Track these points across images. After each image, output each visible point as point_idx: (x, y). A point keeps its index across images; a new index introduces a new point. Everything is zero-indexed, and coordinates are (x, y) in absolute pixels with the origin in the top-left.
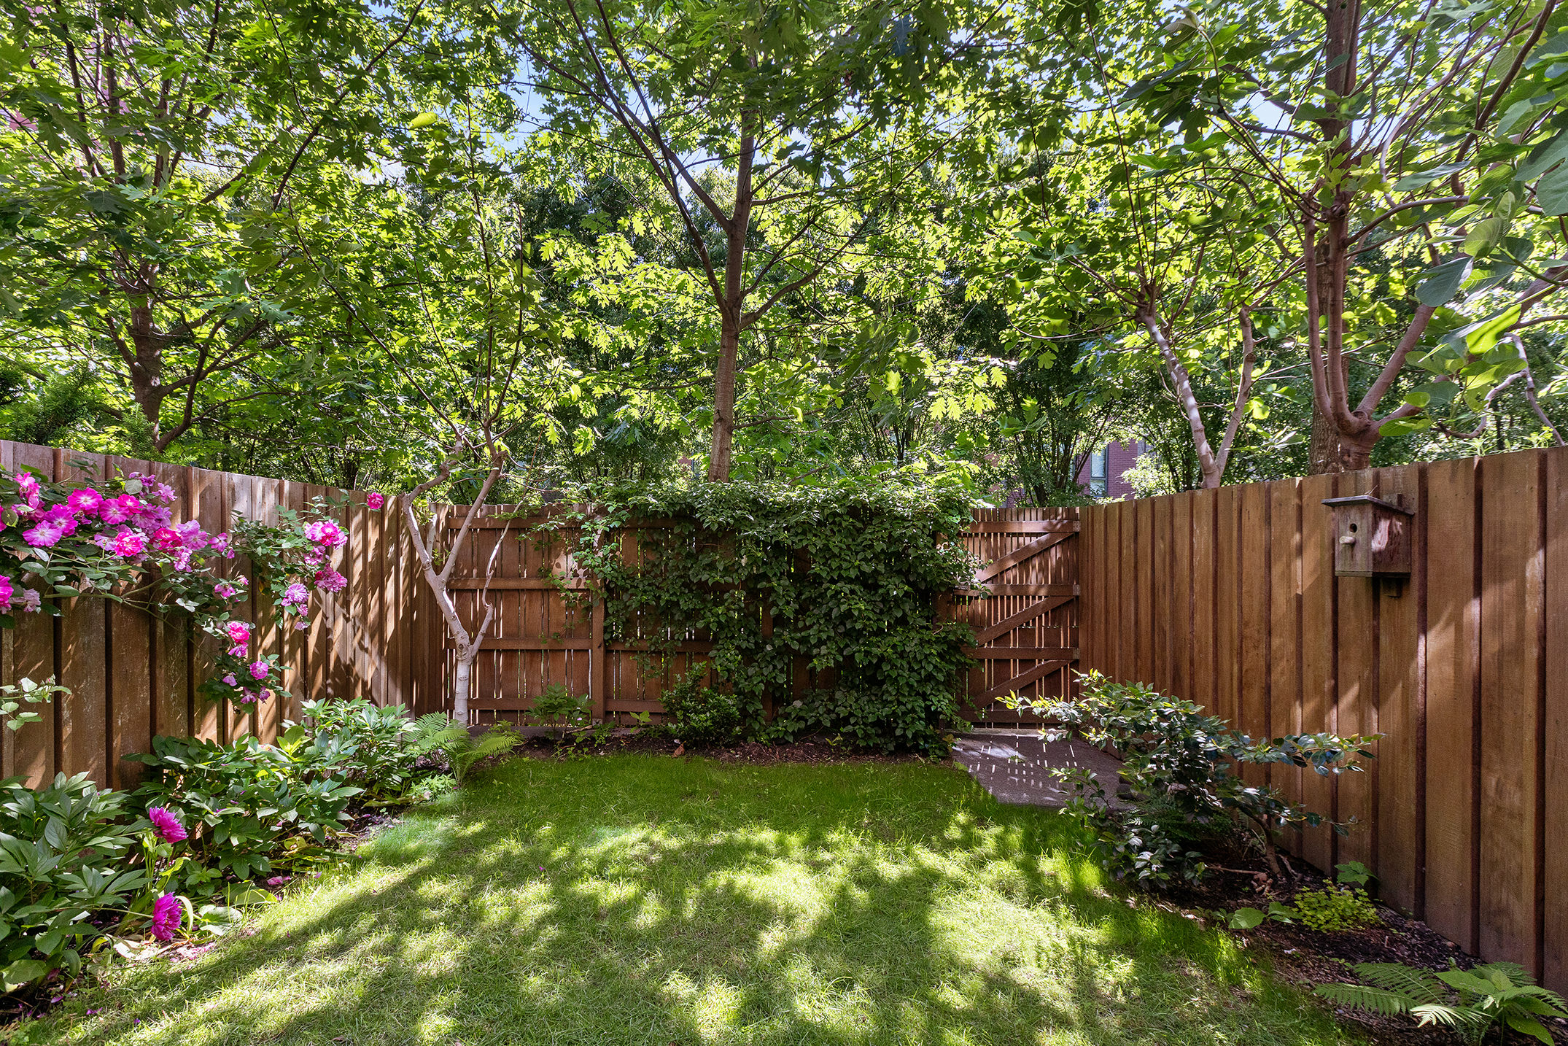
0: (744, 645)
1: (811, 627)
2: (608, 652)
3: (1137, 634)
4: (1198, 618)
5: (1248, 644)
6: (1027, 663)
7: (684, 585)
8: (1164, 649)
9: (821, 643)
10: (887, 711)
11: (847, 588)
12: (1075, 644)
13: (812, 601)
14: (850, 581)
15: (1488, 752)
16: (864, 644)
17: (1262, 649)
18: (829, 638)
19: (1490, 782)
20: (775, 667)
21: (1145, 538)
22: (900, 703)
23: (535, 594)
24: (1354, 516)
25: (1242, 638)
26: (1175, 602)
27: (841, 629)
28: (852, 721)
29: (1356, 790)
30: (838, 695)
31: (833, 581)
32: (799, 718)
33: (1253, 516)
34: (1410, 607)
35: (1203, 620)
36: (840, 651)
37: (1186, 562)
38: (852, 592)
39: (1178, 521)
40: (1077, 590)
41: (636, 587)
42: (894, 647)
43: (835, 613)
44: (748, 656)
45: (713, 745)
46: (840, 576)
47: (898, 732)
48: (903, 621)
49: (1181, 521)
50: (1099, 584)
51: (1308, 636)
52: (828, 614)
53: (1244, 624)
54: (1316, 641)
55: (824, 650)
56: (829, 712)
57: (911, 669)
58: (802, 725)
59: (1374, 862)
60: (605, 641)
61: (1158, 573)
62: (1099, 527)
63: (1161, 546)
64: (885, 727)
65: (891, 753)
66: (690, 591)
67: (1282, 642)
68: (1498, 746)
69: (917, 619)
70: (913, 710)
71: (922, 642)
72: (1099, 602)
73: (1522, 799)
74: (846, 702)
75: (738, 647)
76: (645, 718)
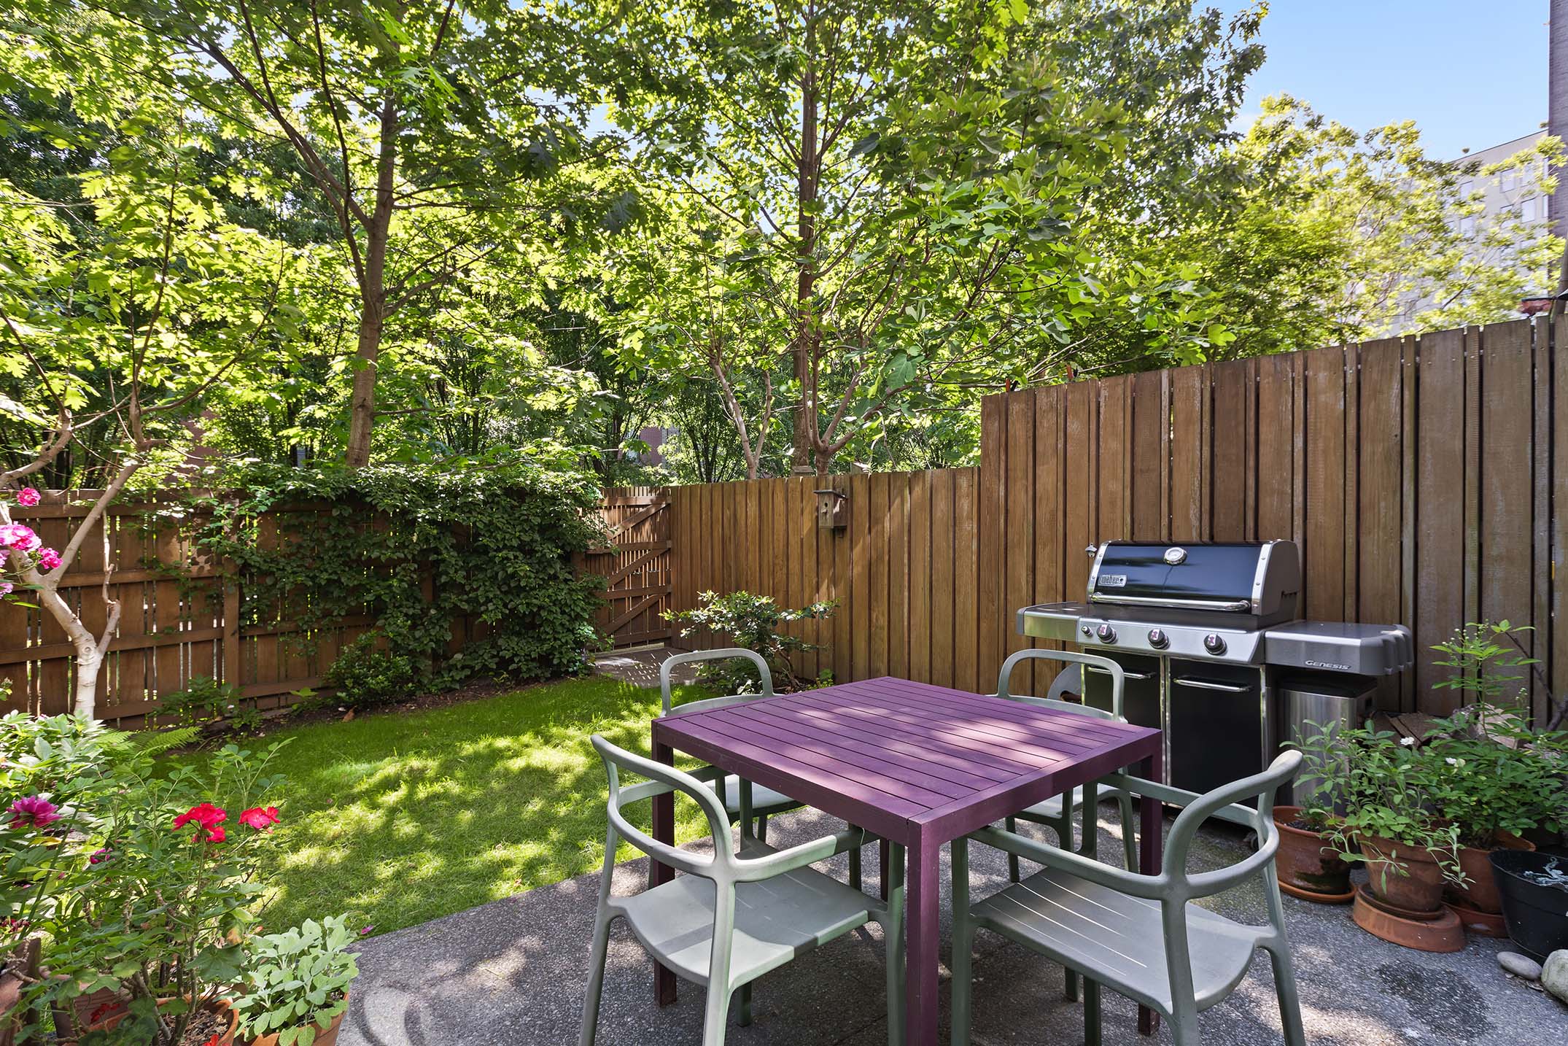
0: (411, 612)
1: (477, 589)
2: (242, 638)
3: (713, 571)
4: (750, 557)
5: (777, 568)
6: (636, 599)
7: (345, 563)
8: (730, 576)
9: (489, 600)
10: (546, 647)
11: (511, 555)
12: (668, 582)
13: (478, 568)
14: (512, 548)
15: (874, 603)
16: (525, 598)
17: (785, 570)
18: (495, 596)
19: (874, 616)
20: (441, 627)
21: (717, 508)
22: (555, 639)
23: (132, 589)
24: (826, 499)
25: (774, 564)
26: (737, 546)
27: (505, 588)
28: (516, 660)
29: (826, 634)
30: (500, 642)
31: (499, 550)
32: (463, 668)
33: (779, 498)
34: (847, 543)
35: (753, 558)
36: (505, 606)
37: (743, 523)
38: (516, 557)
39: (738, 498)
40: (669, 544)
41: (283, 570)
42: (549, 596)
43: (501, 575)
44: (416, 622)
45: (385, 704)
46: (505, 545)
47: (555, 662)
48: (555, 577)
49: (740, 498)
50: (685, 539)
51: (806, 560)
52: (495, 576)
53: (775, 557)
54: (810, 562)
55: (491, 606)
56: (493, 656)
57: (563, 613)
58: (468, 672)
59: (834, 670)
60: (240, 627)
61: (726, 531)
62: (686, 501)
63: (727, 512)
64: (545, 660)
65: (548, 679)
66: (351, 568)
67: (794, 565)
68: (876, 600)
69: (563, 575)
70: (567, 643)
71: (571, 591)
72: (686, 552)
73: (883, 621)
74: (510, 645)
75: (406, 615)
76: (306, 693)
